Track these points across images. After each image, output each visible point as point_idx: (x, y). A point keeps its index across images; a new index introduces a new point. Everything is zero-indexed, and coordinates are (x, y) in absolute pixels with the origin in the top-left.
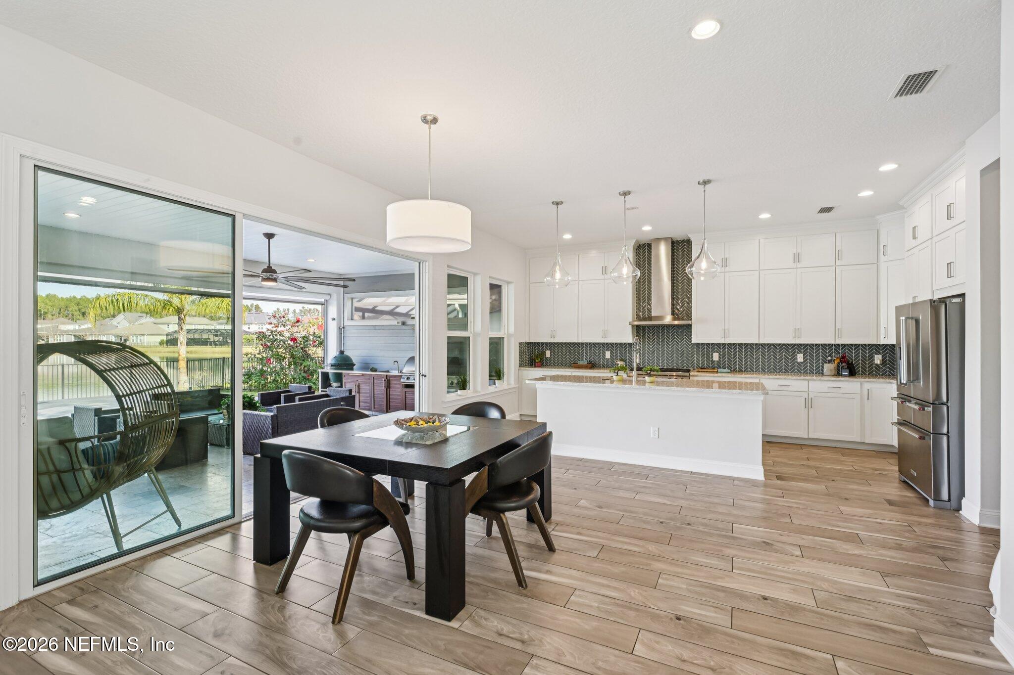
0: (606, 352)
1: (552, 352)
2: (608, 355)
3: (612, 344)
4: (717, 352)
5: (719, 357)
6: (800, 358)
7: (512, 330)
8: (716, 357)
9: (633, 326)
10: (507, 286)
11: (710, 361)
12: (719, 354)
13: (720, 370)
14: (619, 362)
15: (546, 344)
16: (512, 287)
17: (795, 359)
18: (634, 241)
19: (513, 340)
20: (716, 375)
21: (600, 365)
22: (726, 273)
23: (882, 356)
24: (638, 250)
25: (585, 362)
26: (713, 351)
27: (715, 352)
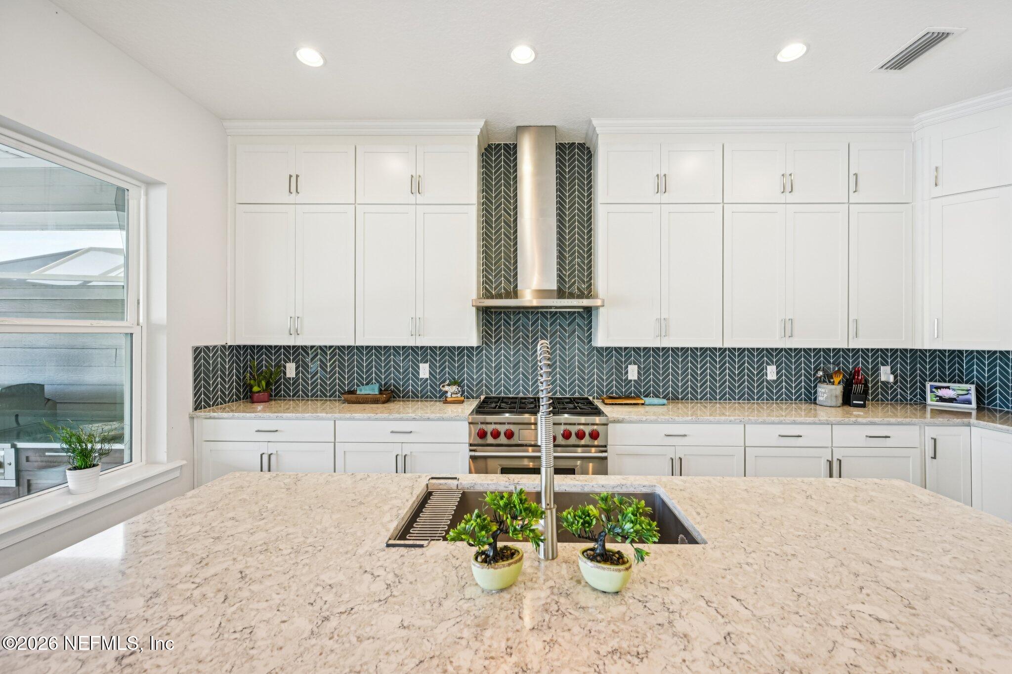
0: (421, 365)
1: (302, 367)
2: (424, 370)
3: (433, 349)
4: (635, 364)
5: (639, 373)
6: (771, 372)
7: (160, 314)
8: (633, 373)
9: (478, 309)
10: (147, 194)
11: (621, 380)
12: (639, 367)
13: (648, 400)
14: (446, 388)
15: (287, 348)
16: (159, 196)
17: (763, 375)
18: (481, 123)
19: (162, 341)
20: (640, 409)
21: (408, 392)
22: (662, 205)
23: (891, 369)
24: (486, 155)
25: (372, 390)
26: (628, 362)
27: (630, 364)
